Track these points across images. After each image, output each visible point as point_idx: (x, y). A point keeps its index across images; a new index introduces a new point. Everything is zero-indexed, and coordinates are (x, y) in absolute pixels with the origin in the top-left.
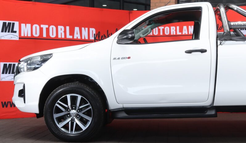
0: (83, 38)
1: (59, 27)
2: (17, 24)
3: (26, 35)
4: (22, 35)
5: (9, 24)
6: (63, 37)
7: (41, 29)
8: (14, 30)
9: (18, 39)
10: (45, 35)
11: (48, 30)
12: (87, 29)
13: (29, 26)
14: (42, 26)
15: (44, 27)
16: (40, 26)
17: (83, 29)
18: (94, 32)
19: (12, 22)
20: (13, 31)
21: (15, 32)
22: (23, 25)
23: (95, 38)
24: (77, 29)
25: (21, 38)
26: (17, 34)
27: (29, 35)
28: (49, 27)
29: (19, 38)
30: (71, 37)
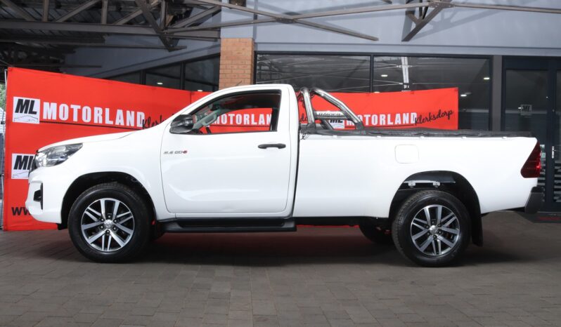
0: (128, 124)
1: (96, 109)
2: (37, 102)
3: (49, 118)
4: (45, 117)
5: (27, 102)
6: (101, 122)
7: (71, 111)
8: (34, 110)
9: (38, 123)
10: (75, 119)
11: (80, 112)
12: (133, 113)
13: (54, 105)
14: (72, 106)
15: (76, 108)
16: (69, 106)
17: (128, 112)
18: (143, 118)
19: (31, 99)
20: (31, 112)
21: (35, 113)
22: (46, 104)
23: (144, 125)
24: (120, 113)
25: (42, 121)
26: (38, 116)
27: (54, 118)
28: (82, 107)
29: (40, 122)
30: (111, 123)
